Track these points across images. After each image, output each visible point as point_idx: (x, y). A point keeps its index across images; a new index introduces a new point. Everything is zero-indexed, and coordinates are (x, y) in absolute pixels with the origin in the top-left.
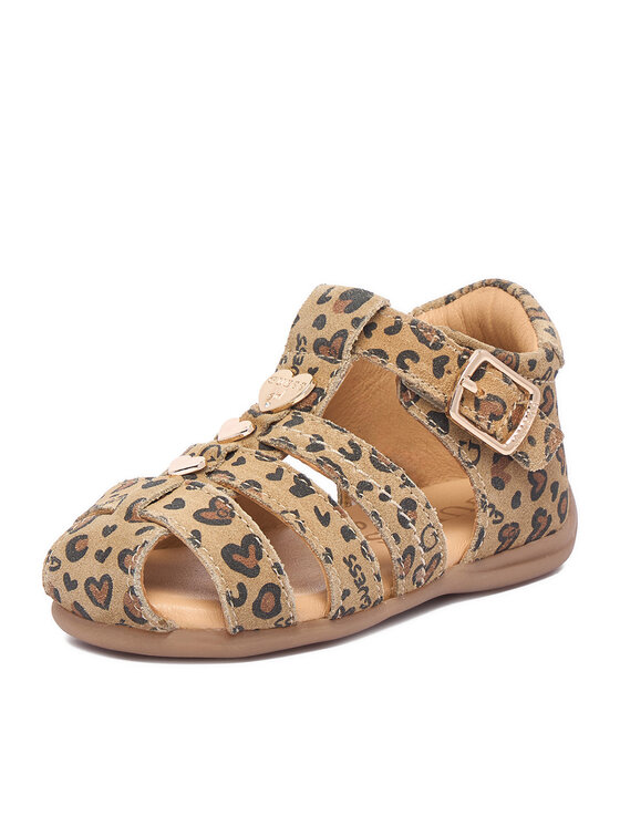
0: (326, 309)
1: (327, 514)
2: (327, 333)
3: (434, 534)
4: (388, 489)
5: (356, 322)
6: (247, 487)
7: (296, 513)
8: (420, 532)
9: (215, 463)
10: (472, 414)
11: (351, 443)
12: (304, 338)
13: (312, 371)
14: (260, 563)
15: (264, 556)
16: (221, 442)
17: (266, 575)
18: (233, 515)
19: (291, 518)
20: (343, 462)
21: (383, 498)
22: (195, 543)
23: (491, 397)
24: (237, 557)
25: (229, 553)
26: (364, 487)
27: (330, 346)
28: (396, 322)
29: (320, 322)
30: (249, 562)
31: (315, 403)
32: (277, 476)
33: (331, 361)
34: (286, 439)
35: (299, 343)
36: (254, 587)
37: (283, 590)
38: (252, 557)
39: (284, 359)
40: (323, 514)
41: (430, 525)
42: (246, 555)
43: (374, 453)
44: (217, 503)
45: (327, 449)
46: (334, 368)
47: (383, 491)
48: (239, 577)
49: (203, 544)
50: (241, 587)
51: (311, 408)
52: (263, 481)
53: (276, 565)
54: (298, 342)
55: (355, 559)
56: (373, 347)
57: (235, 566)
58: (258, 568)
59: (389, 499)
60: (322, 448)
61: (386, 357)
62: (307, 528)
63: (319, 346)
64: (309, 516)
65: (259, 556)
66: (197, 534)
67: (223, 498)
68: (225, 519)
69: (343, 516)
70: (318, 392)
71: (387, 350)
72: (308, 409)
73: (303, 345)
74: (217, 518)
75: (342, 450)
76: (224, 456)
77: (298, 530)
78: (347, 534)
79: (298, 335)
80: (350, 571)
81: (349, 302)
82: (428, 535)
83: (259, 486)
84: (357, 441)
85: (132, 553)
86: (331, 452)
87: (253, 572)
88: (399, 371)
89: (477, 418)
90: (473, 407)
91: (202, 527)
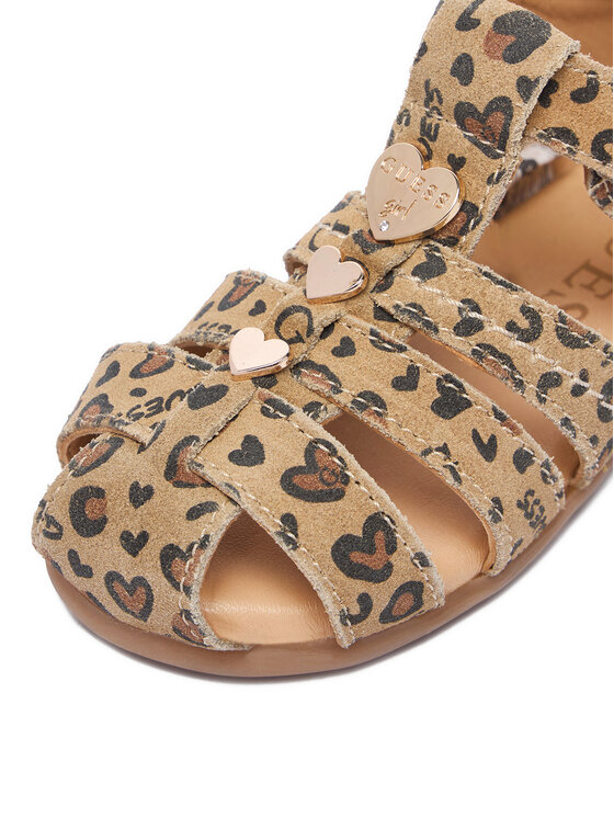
0: (473, 43)
1: (493, 439)
2: (478, 94)
4: (584, 376)
5: (525, 85)
6: (363, 407)
7: (444, 449)
9: (304, 347)
11: (525, 310)
12: (437, 91)
13: (456, 163)
14: (394, 559)
15: (400, 547)
16: (312, 301)
18: (346, 480)
19: (435, 461)
20: (514, 345)
21: (578, 391)
22: (289, 541)
24: (357, 557)
25: (344, 552)
26: (549, 381)
27: (483, 121)
28: (589, 81)
29: (463, 69)
30: (375, 562)
31: (464, 231)
32: (408, 381)
33: (487, 150)
34: (420, 308)
35: (429, 98)
36: (381, 595)
37: (427, 585)
38: (381, 552)
39: (404, 117)
40: (485, 441)
42: (371, 550)
43: (563, 319)
44: (318, 455)
45: (487, 329)
46: (494, 167)
47: (577, 380)
48: (360, 586)
49: (301, 541)
51: (457, 240)
52: (387, 393)
54: (426, 93)
56: (553, 125)
57: (353, 571)
59: (585, 389)
60: (478, 326)
61: (575, 141)
62: (462, 474)
63: (464, 114)
64: (465, 450)
65: (391, 547)
66: (289, 521)
67: (328, 445)
68: (333, 490)
70: (469, 210)
71: (576, 130)
72: (452, 242)
73: (435, 103)
74: (321, 486)
75: (511, 326)
76: (318, 334)
77: (450, 480)
79: (427, 83)
81: (511, 39)
83: (383, 405)
84: (535, 301)
85: (185, 557)
86: (494, 331)
88: (595, 164)
91: (297, 507)
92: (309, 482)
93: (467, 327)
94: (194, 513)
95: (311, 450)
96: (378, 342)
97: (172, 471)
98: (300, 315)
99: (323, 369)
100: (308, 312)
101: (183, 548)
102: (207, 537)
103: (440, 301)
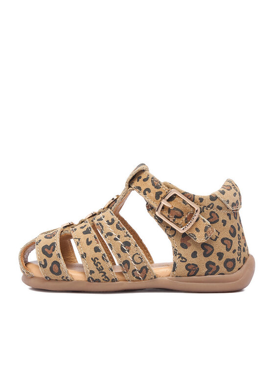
3: (140, 257)
8: (132, 255)
10: (167, 214)
17: (54, 258)
23: (175, 209)
30: (49, 252)
41: (137, 254)
50: (45, 260)
53: (59, 254)
55: (98, 259)
58: (52, 254)
69: (98, 243)
78: (97, 250)
80: (94, 263)
82: (136, 257)
87: (50, 256)
89: (168, 216)
90: (167, 212)
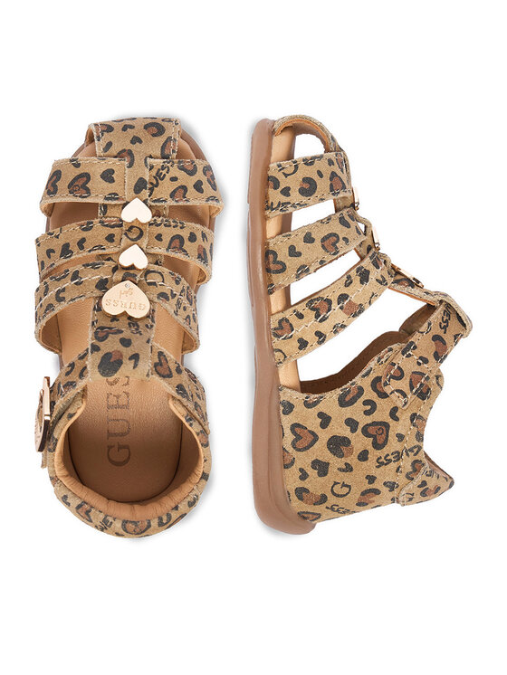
92: (80, 182)
93: (76, 275)
94: (109, 145)
95: (88, 191)
96: (100, 247)
97: (130, 153)
98: (134, 237)
99: (113, 227)
100: (132, 240)
101: (105, 133)
102: (99, 140)
103: (90, 276)
